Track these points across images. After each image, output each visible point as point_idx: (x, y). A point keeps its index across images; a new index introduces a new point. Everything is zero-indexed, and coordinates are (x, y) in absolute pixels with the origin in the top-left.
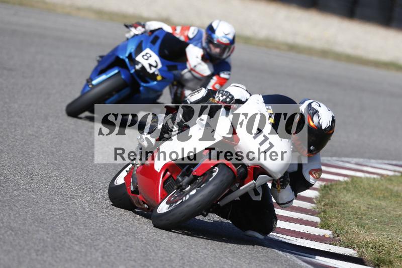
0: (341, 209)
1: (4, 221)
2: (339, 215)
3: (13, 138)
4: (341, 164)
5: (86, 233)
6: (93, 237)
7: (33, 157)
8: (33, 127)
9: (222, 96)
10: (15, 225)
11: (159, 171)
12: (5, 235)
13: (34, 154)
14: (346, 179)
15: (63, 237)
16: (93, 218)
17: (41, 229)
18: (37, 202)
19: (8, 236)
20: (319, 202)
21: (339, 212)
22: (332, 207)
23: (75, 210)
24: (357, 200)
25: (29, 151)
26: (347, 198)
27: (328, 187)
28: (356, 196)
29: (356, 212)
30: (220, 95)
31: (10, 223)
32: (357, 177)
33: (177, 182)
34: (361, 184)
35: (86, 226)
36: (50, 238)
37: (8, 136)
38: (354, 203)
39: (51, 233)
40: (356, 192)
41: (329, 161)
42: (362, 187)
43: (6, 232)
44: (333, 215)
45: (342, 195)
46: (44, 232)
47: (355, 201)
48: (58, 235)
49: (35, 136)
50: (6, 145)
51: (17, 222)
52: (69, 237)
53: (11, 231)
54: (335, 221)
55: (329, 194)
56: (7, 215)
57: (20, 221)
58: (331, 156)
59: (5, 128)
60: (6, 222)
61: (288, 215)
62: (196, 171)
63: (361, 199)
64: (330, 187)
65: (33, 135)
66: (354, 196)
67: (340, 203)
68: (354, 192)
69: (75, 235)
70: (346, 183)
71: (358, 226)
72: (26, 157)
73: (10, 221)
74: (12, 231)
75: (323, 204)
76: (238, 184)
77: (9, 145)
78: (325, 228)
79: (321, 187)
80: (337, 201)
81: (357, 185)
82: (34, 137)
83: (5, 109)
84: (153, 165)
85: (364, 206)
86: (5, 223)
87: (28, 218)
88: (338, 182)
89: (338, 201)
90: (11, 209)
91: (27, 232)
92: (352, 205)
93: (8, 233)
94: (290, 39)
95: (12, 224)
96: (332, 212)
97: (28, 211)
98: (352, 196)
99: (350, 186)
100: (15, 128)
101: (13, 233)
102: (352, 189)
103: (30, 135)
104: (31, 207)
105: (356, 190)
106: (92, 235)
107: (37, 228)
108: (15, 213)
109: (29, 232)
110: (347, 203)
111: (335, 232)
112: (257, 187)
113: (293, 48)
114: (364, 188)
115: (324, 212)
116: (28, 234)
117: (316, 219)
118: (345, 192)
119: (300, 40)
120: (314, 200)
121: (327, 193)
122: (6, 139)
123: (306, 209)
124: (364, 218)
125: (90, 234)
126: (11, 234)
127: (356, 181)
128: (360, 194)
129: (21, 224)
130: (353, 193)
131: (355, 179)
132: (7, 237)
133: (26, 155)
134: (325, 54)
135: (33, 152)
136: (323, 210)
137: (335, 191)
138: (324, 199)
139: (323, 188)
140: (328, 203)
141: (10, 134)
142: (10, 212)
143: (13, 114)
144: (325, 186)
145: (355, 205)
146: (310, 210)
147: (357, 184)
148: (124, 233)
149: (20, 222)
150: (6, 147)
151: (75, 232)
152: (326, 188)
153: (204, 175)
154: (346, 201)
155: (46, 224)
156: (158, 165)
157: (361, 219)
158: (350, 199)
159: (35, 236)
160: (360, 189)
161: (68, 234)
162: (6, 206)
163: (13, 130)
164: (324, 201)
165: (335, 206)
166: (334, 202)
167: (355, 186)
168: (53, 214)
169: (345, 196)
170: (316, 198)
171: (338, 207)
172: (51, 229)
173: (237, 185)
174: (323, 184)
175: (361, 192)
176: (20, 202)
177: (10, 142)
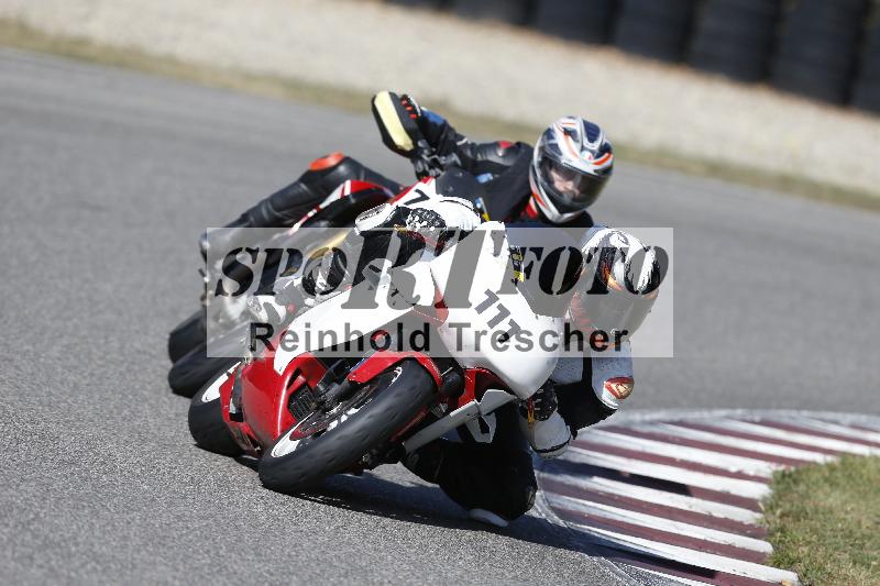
0: (818, 525)
1: (79, 540)
2: (814, 538)
3: (101, 358)
4: (819, 426)
5: (259, 569)
6: (274, 578)
7: (145, 400)
8: (146, 334)
9: (420, 221)
10: (104, 548)
11: (281, 373)
12: (82, 571)
13: (145, 393)
14: (829, 458)
15: (208, 577)
16: (276, 536)
17: (159, 558)
18: (153, 500)
19: (87, 573)
20: (771, 508)
21: (814, 531)
22: (799, 520)
23: (236, 519)
24: (853, 505)
25: (137, 387)
26: (831, 500)
27: (790, 475)
28: (852, 497)
29: (851, 532)
30: (417, 218)
31: (92, 545)
32: (854, 456)
33: (316, 393)
34: (864, 471)
35: (260, 555)
36: (181, 580)
37: (90, 353)
38: (847, 513)
39: (181, 568)
40: (852, 487)
41: (793, 418)
42: (865, 477)
43: (83, 565)
44: (801, 538)
45: (821, 495)
46: (166, 564)
47: (849, 509)
48: (197, 572)
49: (150, 355)
50: (86, 374)
51: (107, 543)
52: (220, 578)
53: (94, 564)
54: (806, 549)
55: (792, 492)
56: (86, 527)
57: (114, 540)
58: (799, 408)
59: (85, 337)
60: (84, 543)
61: (702, 537)
62: (355, 374)
63: (861, 502)
64: (795, 476)
65: (145, 353)
66: (846, 496)
67: (816, 512)
68: (848, 487)
69: (235, 573)
70: (831, 468)
71: (855, 563)
72: (130, 401)
73: (93, 540)
74: (98, 562)
75: (778, 512)
76: (445, 405)
77: (92, 375)
78: (782, 566)
79: (774, 476)
80: (809, 506)
81: (854, 474)
82: (148, 357)
83: (83, 295)
84: (271, 361)
85: (868, 518)
86: (81, 546)
87: (132, 534)
88: (813, 466)
89: (813, 507)
90: (95, 513)
91: (130, 566)
92: (842, 515)
93: (89, 567)
94: (712, 151)
95: (96, 548)
96: (798, 532)
97: (133, 519)
98: (844, 497)
99: (839, 474)
100: (106, 338)
101: (99, 567)
102: (842, 481)
103: (139, 352)
104: (139, 510)
105: (852, 483)
106: (272, 574)
107: (152, 558)
108: (104, 522)
109: (134, 566)
110: (831, 512)
111: (805, 575)
112: (484, 413)
113: (718, 170)
114: (869, 480)
115: (782, 530)
116: (131, 570)
117: (764, 546)
118: (827, 488)
119: (734, 154)
120: (761, 505)
121: (788, 488)
122: (87, 361)
123: (741, 523)
124: (868, 544)
125: (268, 571)
126: (95, 569)
127: (851, 464)
128: (859, 492)
129: (116, 547)
130: (844, 490)
131: (851, 460)
132: (85, 576)
133: (131, 397)
134: (786, 183)
135: (146, 389)
136: (779, 526)
137: (807, 486)
138: (780, 503)
139: (779, 478)
140: (790, 512)
141: (94, 350)
142: (94, 521)
143: (101, 306)
144: (784, 475)
145: (849, 517)
146: (751, 525)
147: (855, 469)
148: (342, 572)
149: (114, 544)
150: (85, 378)
151: (236, 567)
152: (787, 479)
153: (372, 381)
154: (831, 507)
155: (172, 547)
156: (282, 361)
157: (862, 547)
158: (839, 502)
159: (147, 575)
160: (860, 482)
161: (219, 571)
162: (84, 506)
163: (102, 341)
164: (781, 506)
165: (805, 518)
166: (804, 510)
167: (850, 475)
168: (188, 528)
169: (828, 495)
170: (764, 500)
171: (812, 520)
172: (182, 560)
173: (443, 408)
174: (782, 468)
175: (862, 489)
176: (115, 500)
177: (94, 366)
